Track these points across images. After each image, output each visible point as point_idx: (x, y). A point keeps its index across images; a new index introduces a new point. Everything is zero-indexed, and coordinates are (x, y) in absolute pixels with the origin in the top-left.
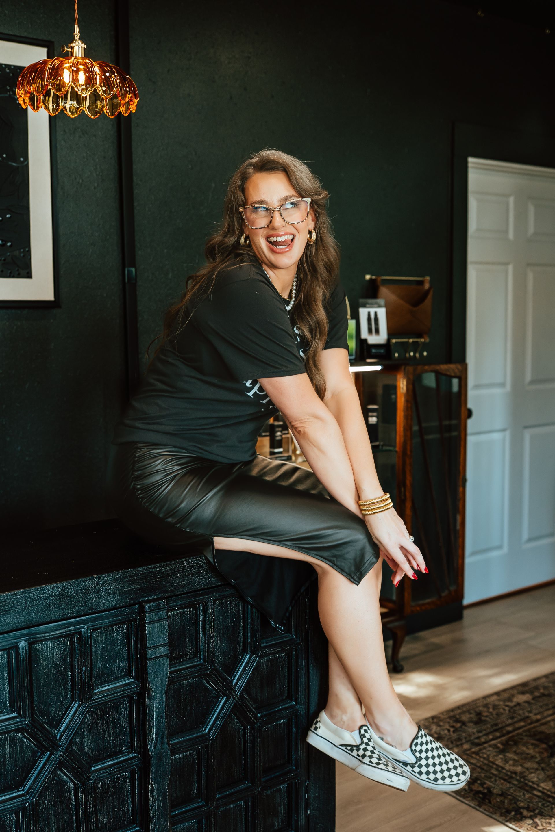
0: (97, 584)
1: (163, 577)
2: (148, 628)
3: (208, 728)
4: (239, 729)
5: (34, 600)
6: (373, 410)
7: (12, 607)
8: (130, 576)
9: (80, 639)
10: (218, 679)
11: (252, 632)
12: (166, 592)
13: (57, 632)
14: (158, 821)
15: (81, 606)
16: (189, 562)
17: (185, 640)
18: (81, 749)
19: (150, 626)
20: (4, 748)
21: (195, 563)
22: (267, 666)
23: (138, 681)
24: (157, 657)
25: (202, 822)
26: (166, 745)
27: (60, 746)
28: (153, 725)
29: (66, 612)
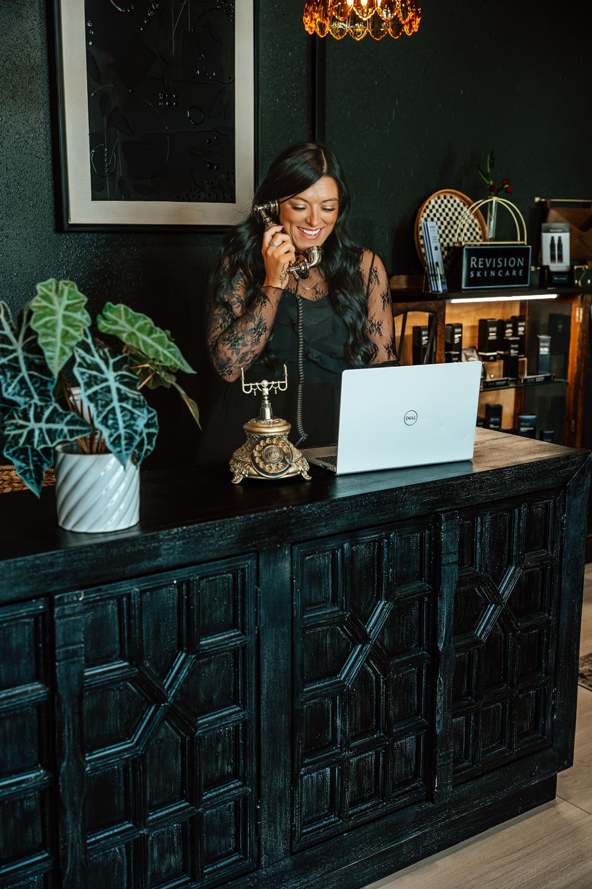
0: (405, 494)
1: (454, 490)
2: (443, 535)
3: (480, 632)
4: (501, 636)
5: (358, 506)
6: (545, 341)
7: (342, 511)
8: (430, 488)
9: (388, 544)
10: (490, 588)
11: (518, 546)
12: (455, 504)
13: (373, 536)
14: (444, 713)
15: (391, 513)
16: (475, 477)
17: (463, 550)
18: (382, 644)
19: (446, 534)
20: (326, 638)
21: (479, 479)
22: (526, 578)
23: (429, 585)
24: (449, 564)
25: (471, 718)
26: (452, 645)
27: (370, 639)
28: (443, 626)
29: (380, 518)
